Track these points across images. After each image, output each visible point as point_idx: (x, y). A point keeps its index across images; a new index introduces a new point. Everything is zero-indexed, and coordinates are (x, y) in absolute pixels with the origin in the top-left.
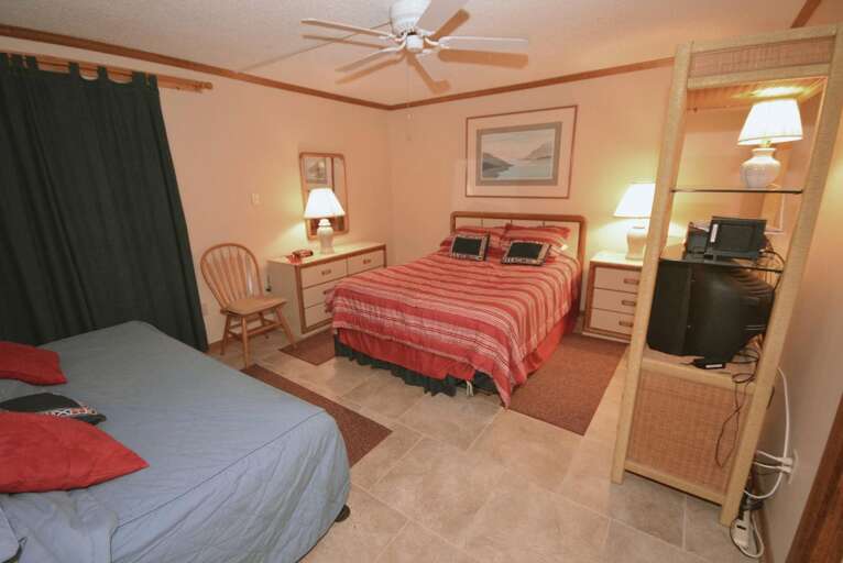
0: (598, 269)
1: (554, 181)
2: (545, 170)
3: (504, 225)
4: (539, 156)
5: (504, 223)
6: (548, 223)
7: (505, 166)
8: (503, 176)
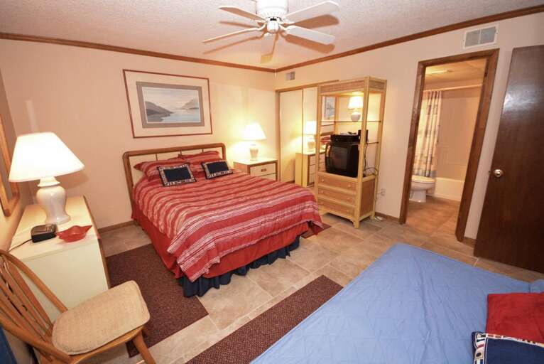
0: (251, 168)
1: (202, 124)
2: (196, 116)
3: (177, 156)
4: (191, 107)
5: (175, 154)
6: (205, 150)
7: (167, 113)
8: (166, 120)
